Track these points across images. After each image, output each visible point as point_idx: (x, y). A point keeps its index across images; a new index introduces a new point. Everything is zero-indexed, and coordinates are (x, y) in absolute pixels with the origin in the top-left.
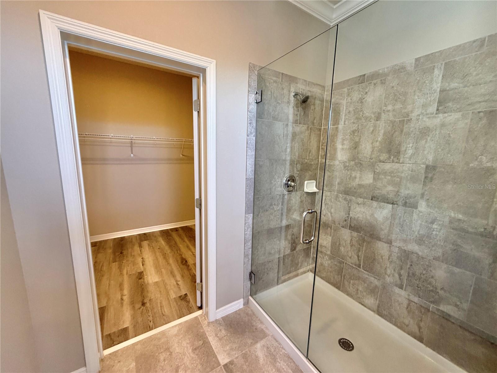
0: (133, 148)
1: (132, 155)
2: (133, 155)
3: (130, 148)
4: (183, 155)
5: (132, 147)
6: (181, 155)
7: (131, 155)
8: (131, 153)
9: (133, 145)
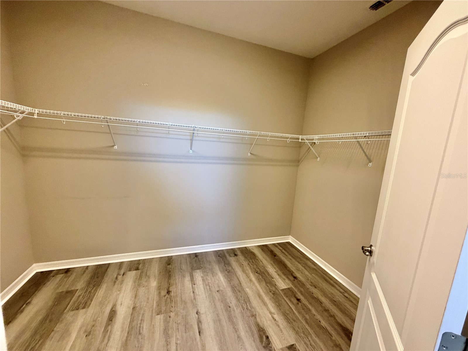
0: (194, 142)
1: (191, 151)
2: (193, 151)
3: (189, 141)
4: (251, 153)
5: (192, 140)
6: (249, 154)
7: (189, 151)
8: (190, 149)
9: (194, 138)
